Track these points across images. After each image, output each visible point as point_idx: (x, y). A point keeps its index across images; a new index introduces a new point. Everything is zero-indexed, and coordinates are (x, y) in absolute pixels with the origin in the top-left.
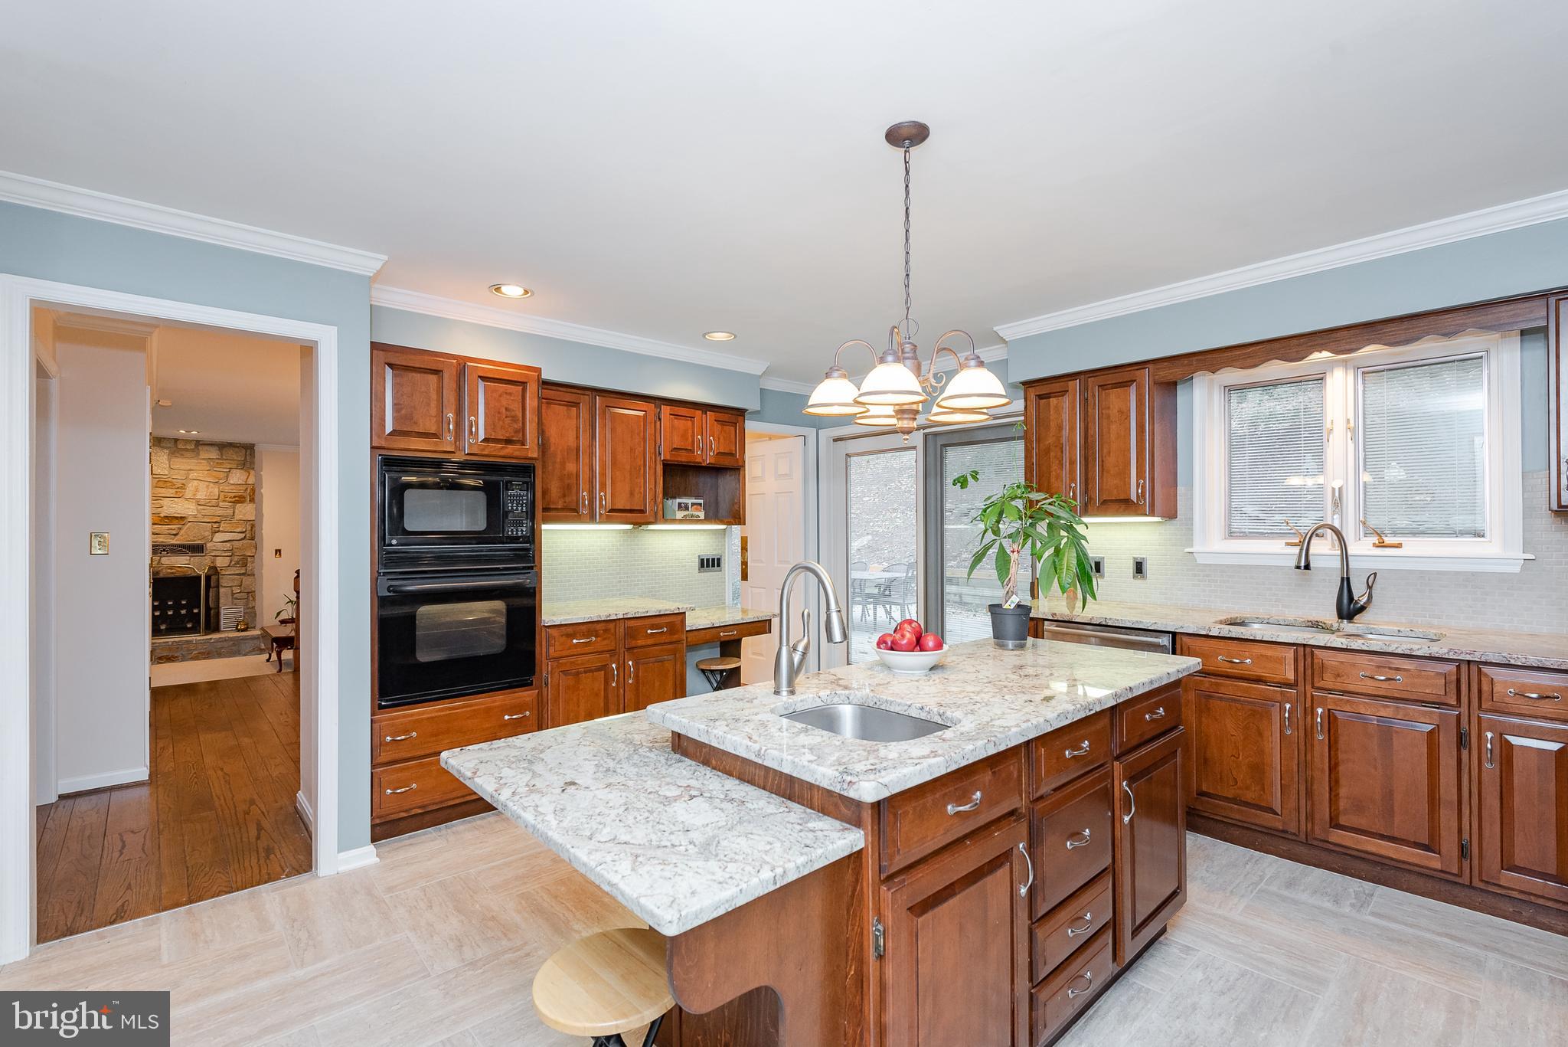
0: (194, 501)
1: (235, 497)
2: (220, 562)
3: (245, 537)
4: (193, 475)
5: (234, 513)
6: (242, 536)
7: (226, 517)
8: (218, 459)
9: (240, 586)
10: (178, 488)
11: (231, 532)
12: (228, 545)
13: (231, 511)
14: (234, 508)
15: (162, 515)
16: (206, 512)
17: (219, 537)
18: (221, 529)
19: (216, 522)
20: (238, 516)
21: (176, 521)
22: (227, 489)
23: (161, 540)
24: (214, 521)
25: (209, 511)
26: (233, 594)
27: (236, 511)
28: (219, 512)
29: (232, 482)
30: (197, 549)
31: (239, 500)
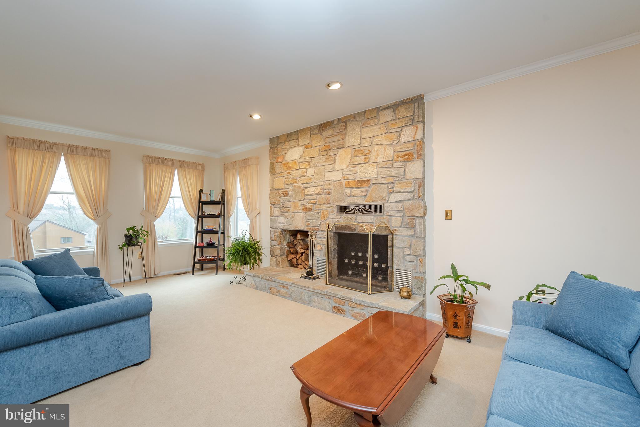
0: (376, 164)
1: (405, 155)
2: (395, 223)
3: (414, 196)
4: (376, 140)
5: (405, 171)
6: (411, 195)
7: (398, 176)
8: (393, 120)
9: (410, 248)
10: (366, 155)
11: (403, 192)
12: (400, 205)
13: (401, 171)
14: (405, 167)
15: (356, 180)
16: (385, 174)
17: (395, 197)
18: (395, 189)
19: (390, 183)
20: (408, 176)
21: (364, 184)
22: (398, 148)
23: (356, 201)
24: (389, 181)
25: (386, 173)
26: (404, 256)
27: (407, 170)
28: (393, 172)
29: (403, 141)
30: (379, 209)
31: (408, 157)
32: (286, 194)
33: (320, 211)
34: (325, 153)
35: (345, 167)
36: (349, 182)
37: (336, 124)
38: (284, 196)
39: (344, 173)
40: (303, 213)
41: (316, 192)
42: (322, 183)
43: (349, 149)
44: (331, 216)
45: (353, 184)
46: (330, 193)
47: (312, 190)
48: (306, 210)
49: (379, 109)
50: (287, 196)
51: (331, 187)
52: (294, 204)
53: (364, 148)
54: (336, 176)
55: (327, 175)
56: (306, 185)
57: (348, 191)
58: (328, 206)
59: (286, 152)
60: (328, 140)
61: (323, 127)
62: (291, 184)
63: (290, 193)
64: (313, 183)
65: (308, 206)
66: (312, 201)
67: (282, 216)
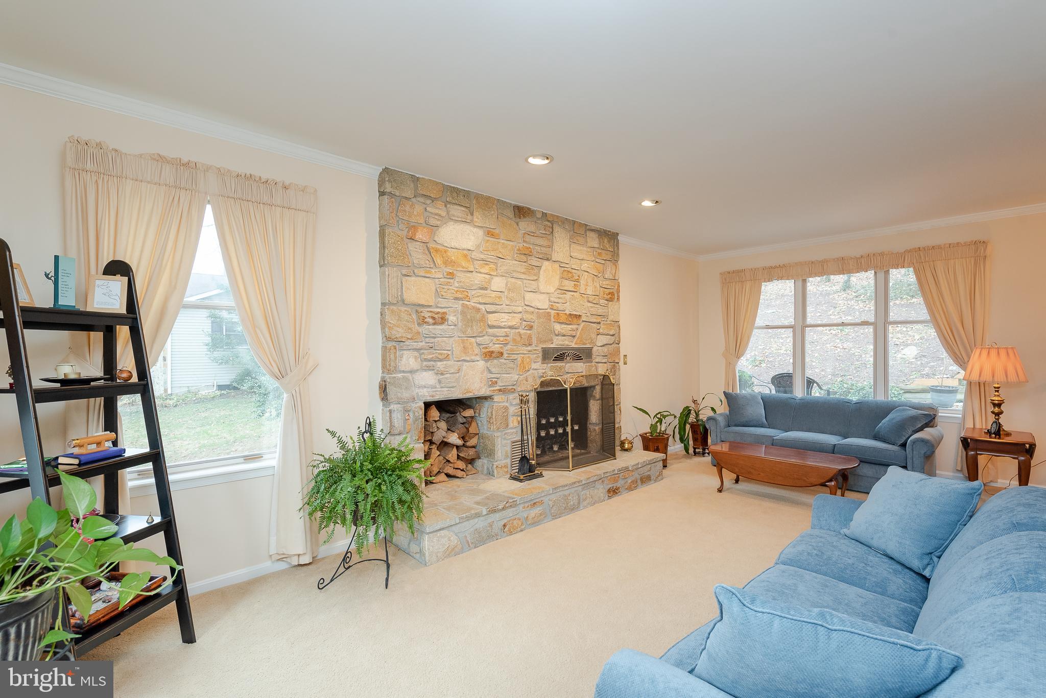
0: (585, 297)
1: (608, 293)
4: (584, 265)
5: (608, 312)
6: (613, 339)
7: (604, 316)
8: (599, 248)
10: (576, 280)
11: (606, 334)
12: (605, 349)
13: (606, 310)
14: (608, 307)
15: (566, 313)
16: (594, 311)
17: (600, 340)
18: (601, 330)
19: (598, 323)
20: (610, 317)
21: (575, 320)
22: (604, 284)
24: (597, 321)
25: (594, 309)
27: (610, 310)
28: (600, 310)
29: (606, 276)
30: (587, 354)
31: (611, 297)
32: (441, 319)
33: (515, 357)
34: (524, 258)
35: (552, 290)
36: (558, 314)
37: (538, 219)
38: (434, 324)
39: (552, 299)
40: (481, 364)
41: (510, 324)
42: (520, 309)
43: (556, 265)
44: (534, 366)
45: (563, 318)
46: (531, 328)
47: (504, 319)
48: (489, 355)
49: (587, 228)
50: (442, 323)
51: (534, 317)
52: (463, 341)
53: (573, 271)
54: (541, 302)
55: (529, 296)
56: (491, 308)
57: (558, 327)
58: (529, 348)
59: (439, 223)
60: (528, 238)
61: (521, 212)
62: (456, 299)
63: (452, 318)
64: (504, 306)
65: (496, 348)
66: (502, 339)
67: (429, 368)
